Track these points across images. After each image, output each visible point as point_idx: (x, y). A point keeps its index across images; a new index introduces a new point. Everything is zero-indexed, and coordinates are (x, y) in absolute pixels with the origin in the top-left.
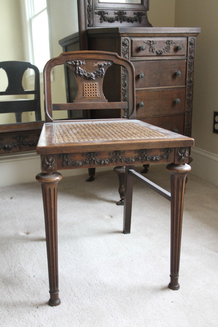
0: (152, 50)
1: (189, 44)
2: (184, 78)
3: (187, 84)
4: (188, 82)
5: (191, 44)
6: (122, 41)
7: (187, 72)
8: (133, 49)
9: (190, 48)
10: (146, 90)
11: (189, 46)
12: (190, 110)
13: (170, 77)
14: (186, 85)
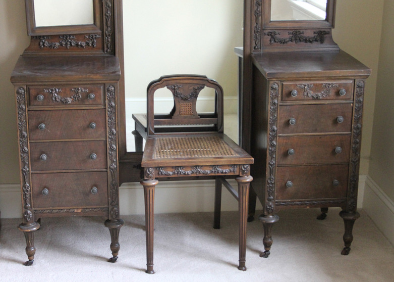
0: (307, 94)
1: (356, 86)
2: (350, 123)
3: (353, 130)
4: (354, 128)
5: (359, 87)
6: (270, 85)
7: (353, 117)
8: (284, 93)
9: (357, 92)
10: (298, 135)
11: (357, 89)
12: (357, 159)
13: (330, 122)
14: (351, 131)
